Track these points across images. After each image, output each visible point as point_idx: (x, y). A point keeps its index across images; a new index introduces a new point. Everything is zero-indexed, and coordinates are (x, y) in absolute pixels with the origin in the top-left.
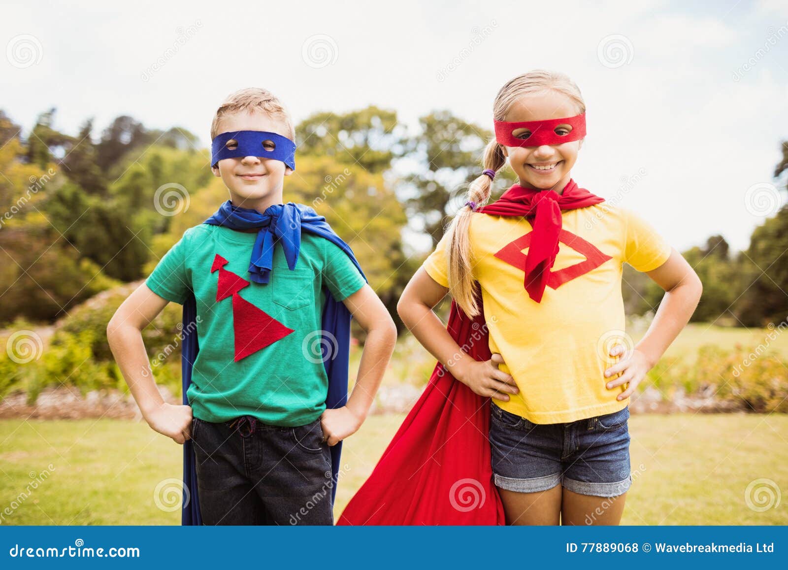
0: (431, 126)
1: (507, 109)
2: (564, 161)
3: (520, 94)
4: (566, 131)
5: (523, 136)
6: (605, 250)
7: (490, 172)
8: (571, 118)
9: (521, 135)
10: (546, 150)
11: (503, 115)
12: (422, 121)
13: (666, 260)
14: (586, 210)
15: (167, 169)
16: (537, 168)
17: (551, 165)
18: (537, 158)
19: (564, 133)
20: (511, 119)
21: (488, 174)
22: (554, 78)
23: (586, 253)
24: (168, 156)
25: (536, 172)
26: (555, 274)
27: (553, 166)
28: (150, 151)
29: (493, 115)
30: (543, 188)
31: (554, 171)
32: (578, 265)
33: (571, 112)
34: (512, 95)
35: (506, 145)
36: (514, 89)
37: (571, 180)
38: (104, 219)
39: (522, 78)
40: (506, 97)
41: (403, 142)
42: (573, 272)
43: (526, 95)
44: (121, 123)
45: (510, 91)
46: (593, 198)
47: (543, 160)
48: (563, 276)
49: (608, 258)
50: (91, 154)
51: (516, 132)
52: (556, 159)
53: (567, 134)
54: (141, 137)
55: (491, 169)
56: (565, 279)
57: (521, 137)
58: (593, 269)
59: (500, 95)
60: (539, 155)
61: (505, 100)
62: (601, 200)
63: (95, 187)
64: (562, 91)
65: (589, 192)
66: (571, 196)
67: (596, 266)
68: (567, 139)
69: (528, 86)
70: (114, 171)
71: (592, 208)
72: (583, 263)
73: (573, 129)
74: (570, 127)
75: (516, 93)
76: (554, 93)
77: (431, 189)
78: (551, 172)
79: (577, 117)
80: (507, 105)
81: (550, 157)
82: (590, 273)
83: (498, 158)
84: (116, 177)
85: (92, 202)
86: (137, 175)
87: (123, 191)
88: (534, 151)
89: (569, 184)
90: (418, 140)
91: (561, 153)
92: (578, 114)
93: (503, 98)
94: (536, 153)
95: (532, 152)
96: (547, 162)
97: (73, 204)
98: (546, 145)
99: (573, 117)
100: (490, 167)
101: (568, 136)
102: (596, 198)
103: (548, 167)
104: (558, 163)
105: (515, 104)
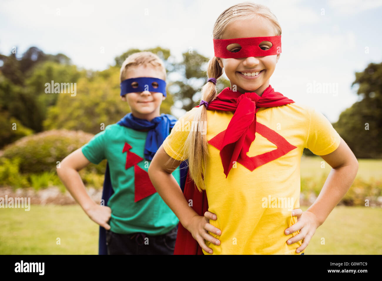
0: (187, 57)
1: (223, 30)
2: (265, 70)
3: (233, 18)
4: (267, 47)
5: (235, 50)
6: (292, 142)
7: (214, 80)
8: (271, 37)
9: (233, 50)
10: (252, 60)
11: (220, 35)
12: (184, 55)
13: (336, 148)
14: (279, 108)
15: (55, 74)
16: (245, 74)
17: (255, 72)
18: (245, 67)
19: (266, 49)
20: (226, 37)
21: (213, 81)
22: (258, 7)
23: (277, 143)
24: (56, 67)
25: (244, 78)
26: (252, 159)
27: (257, 74)
28: (47, 65)
29: (213, 36)
30: (250, 89)
31: (258, 77)
32: (270, 153)
33: (272, 33)
34: (227, 19)
35: (222, 57)
36: (228, 14)
37: (270, 86)
38: (22, 98)
39: (235, 7)
40: (223, 21)
41: (173, 65)
42: (266, 158)
43: (238, 19)
44: (32, 50)
45: (226, 16)
46: (285, 99)
47: (250, 68)
48: (258, 161)
49: (293, 148)
50: (16, 65)
51: (229, 47)
52: (260, 68)
53: (268, 50)
54: (42, 57)
55: (214, 77)
56: (260, 163)
57: (233, 51)
58: (282, 155)
59: (218, 20)
60: (247, 64)
61: (221, 24)
62: (291, 102)
63: (18, 82)
64: (265, 16)
65: (283, 95)
66: (268, 97)
67: (284, 154)
68: (268, 53)
69: (239, 12)
70: (28, 73)
71: (285, 107)
72: (274, 151)
73: (273, 45)
74: (271, 44)
75: (230, 17)
76: (259, 17)
77: (186, 89)
78: (256, 78)
79: (276, 37)
80: (223, 26)
81: (256, 65)
82: (279, 159)
83: (217, 70)
84: (29, 77)
85: (16, 89)
86: (39, 77)
87: (33, 84)
88: (244, 61)
89: (268, 89)
90: (180, 64)
91: (263, 63)
92: (277, 35)
93: (220, 21)
94: (245, 63)
95: (242, 62)
96: (253, 70)
97: (7, 90)
98: (252, 56)
99: (273, 37)
100: (213, 75)
101: (269, 50)
102: (288, 99)
103: (253, 74)
104: (261, 71)
105: (229, 26)
